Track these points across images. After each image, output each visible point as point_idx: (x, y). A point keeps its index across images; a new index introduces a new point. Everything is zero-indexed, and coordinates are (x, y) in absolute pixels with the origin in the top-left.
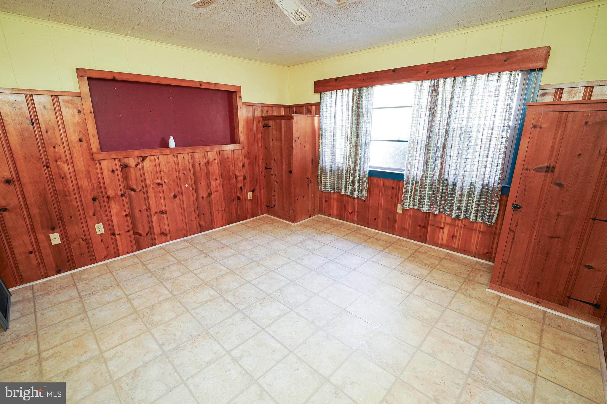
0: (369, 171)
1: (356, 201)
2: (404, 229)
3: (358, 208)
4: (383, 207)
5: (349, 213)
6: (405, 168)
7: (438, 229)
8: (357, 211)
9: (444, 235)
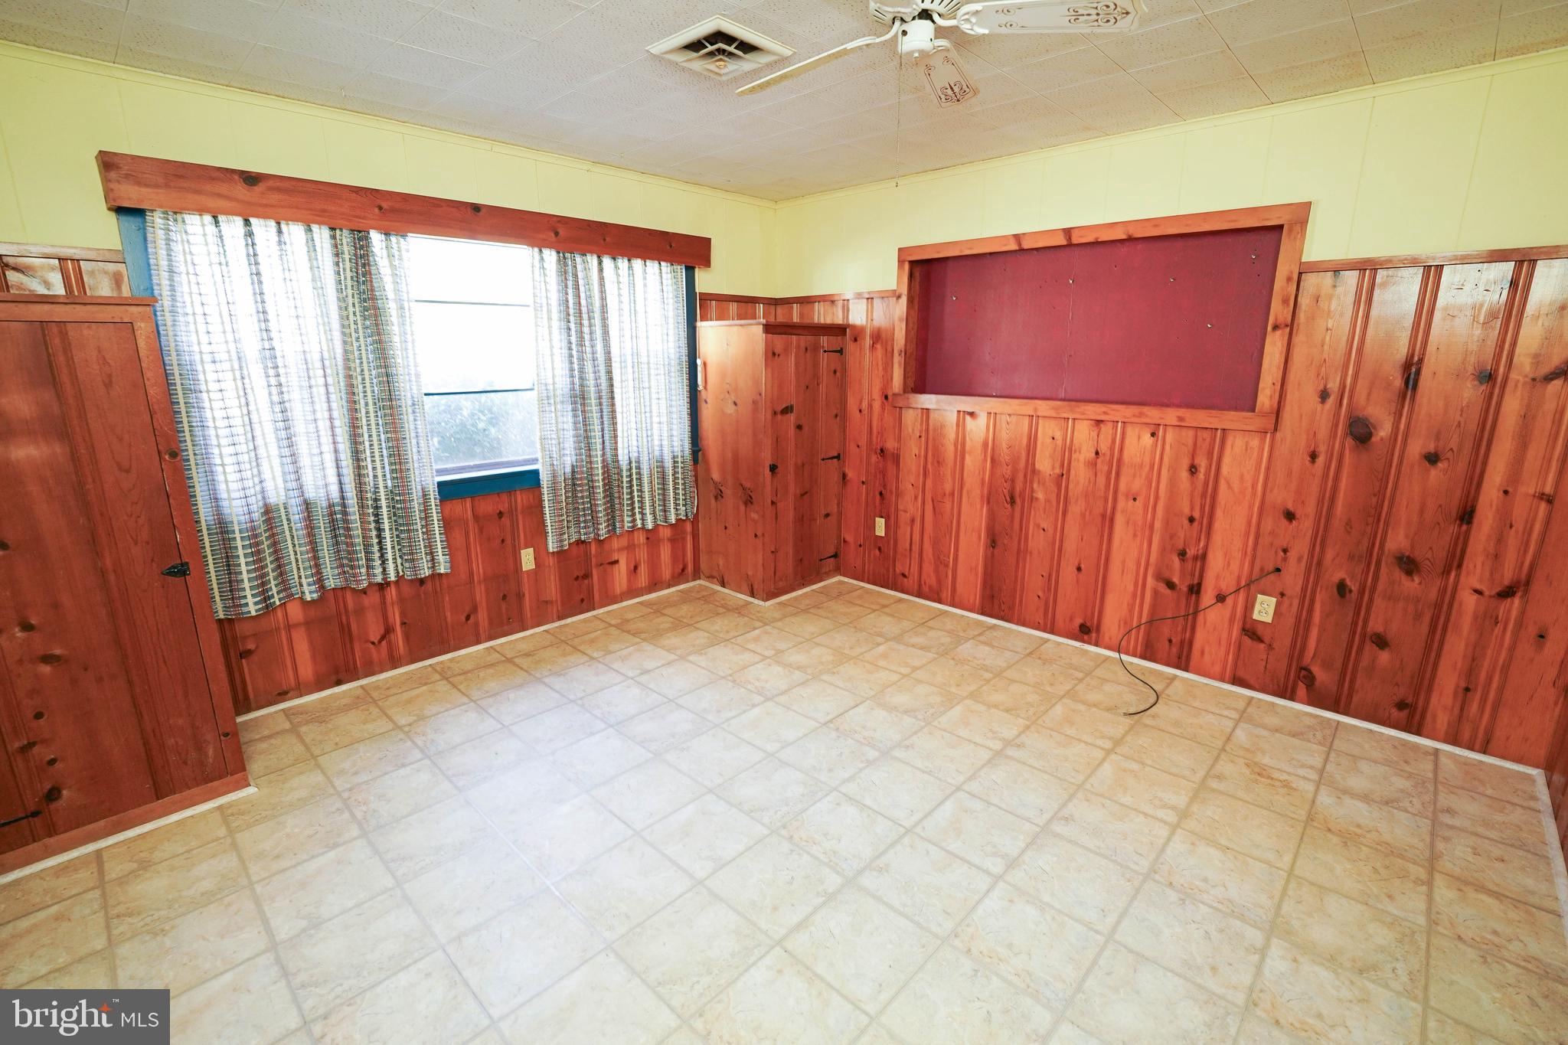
0: (440, 484)
1: (392, 593)
2: (547, 602)
3: (403, 614)
4: (484, 573)
5: (373, 643)
6: (539, 455)
7: (609, 568)
8: (403, 624)
9: (620, 575)
